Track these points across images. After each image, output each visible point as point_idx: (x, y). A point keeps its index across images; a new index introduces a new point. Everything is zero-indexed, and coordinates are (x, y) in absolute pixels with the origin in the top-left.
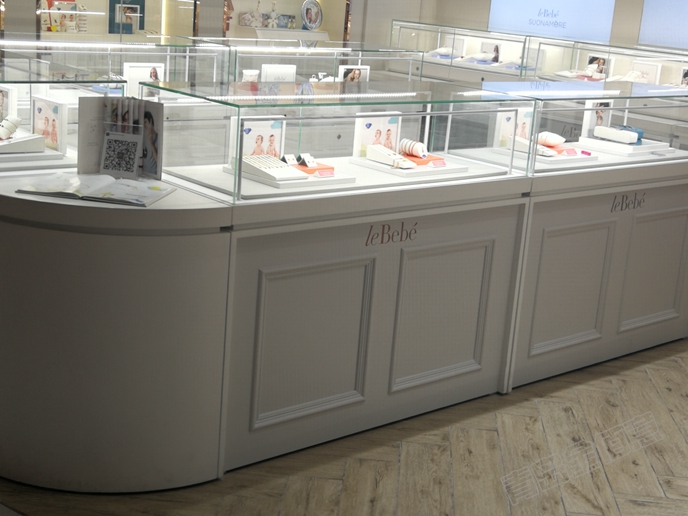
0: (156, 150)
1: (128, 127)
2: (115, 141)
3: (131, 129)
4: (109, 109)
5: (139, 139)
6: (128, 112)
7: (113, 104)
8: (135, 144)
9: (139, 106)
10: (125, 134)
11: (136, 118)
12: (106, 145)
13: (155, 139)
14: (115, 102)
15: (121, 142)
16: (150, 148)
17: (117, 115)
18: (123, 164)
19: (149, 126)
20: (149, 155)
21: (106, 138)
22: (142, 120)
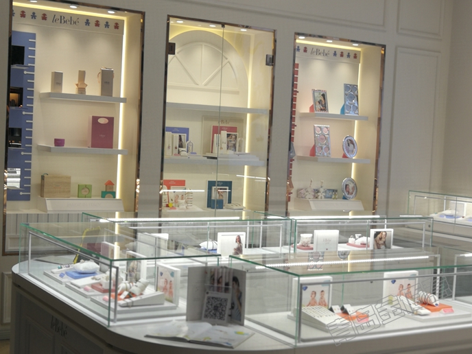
0: (241, 304)
1: (222, 288)
2: (213, 298)
3: (223, 289)
4: (209, 276)
5: (228, 296)
6: (221, 277)
7: (211, 272)
8: (226, 300)
9: (229, 273)
10: (219, 293)
11: (227, 281)
12: (206, 301)
13: (240, 297)
14: (213, 270)
15: (216, 298)
16: (236, 302)
17: (214, 279)
18: (218, 314)
19: (236, 286)
20: (236, 307)
21: (207, 296)
22: (231, 283)
